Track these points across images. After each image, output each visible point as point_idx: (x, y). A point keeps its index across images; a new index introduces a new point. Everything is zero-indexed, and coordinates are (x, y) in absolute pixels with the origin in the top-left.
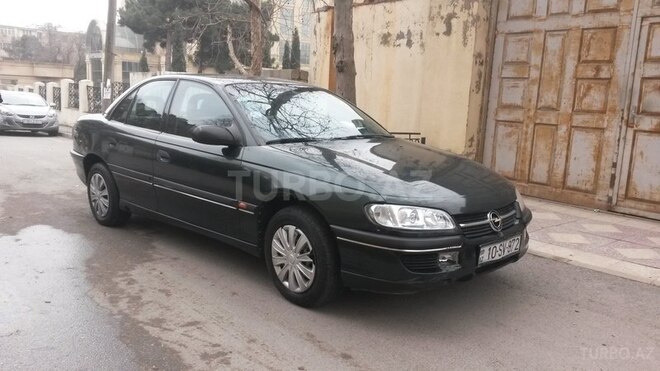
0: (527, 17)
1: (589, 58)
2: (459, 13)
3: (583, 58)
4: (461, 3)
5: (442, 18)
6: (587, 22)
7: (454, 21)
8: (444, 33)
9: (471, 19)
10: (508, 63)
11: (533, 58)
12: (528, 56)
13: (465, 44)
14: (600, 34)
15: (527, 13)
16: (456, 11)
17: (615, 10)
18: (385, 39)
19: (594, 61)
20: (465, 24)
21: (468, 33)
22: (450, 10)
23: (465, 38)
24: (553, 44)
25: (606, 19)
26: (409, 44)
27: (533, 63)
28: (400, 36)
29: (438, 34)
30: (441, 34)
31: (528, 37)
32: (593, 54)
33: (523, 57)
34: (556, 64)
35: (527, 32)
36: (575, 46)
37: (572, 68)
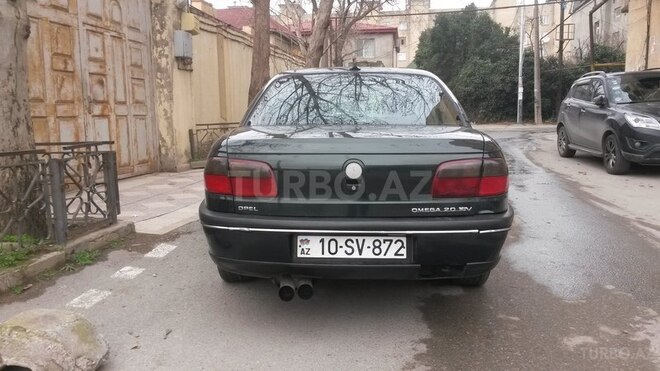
1: (59, 51)
3: (55, 51)
6: (51, 15)
14: (62, 30)
19: (62, 55)
25: (63, 17)
32: (60, 48)
36: (47, 36)
37: (49, 59)
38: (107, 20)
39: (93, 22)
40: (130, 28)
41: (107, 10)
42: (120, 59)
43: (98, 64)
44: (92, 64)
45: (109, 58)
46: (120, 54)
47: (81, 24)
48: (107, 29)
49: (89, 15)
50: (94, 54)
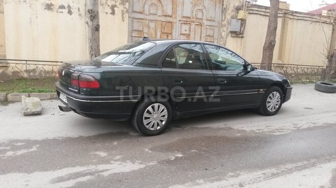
0: (141, 13)
1: (165, 32)
2: (118, 6)
3: (163, 32)
4: (119, 1)
5: (109, 6)
6: (163, 19)
7: (116, 9)
8: (111, 13)
9: (125, 10)
10: (134, 30)
11: (145, 29)
12: (143, 29)
13: (123, 21)
14: (168, 24)
15: (141, 11)
16: (117, 4)
17: (171, 16)
18: (49, 7)
19: (166, 33)
20: (123, 11)
21: (124, 16)
22: (113, 3)
23: (123, 18)
24: (152, 25)
25: (169, 19)
26: (70, 12)
27: (145, 31)
28: (62, 7)
29: (107, 13)
30: (109, 14)
31: (142, 21)
32: (166, 31)
33: (141, 29)
34: (154, 33)
35: (141, 19)
36: (160, 27)
37: (160, 35)
38: (193, 18)
39: (185, 20)
40: (208, 20)
41: (194, 14)
42: (200, 34)
43: (186, 36)
44: (182, 36)
45: (192, 34)
46: (200, 31)
47: (178, 21)
48: (193, 22)
49: (183, 17)
50: (183, 32)
